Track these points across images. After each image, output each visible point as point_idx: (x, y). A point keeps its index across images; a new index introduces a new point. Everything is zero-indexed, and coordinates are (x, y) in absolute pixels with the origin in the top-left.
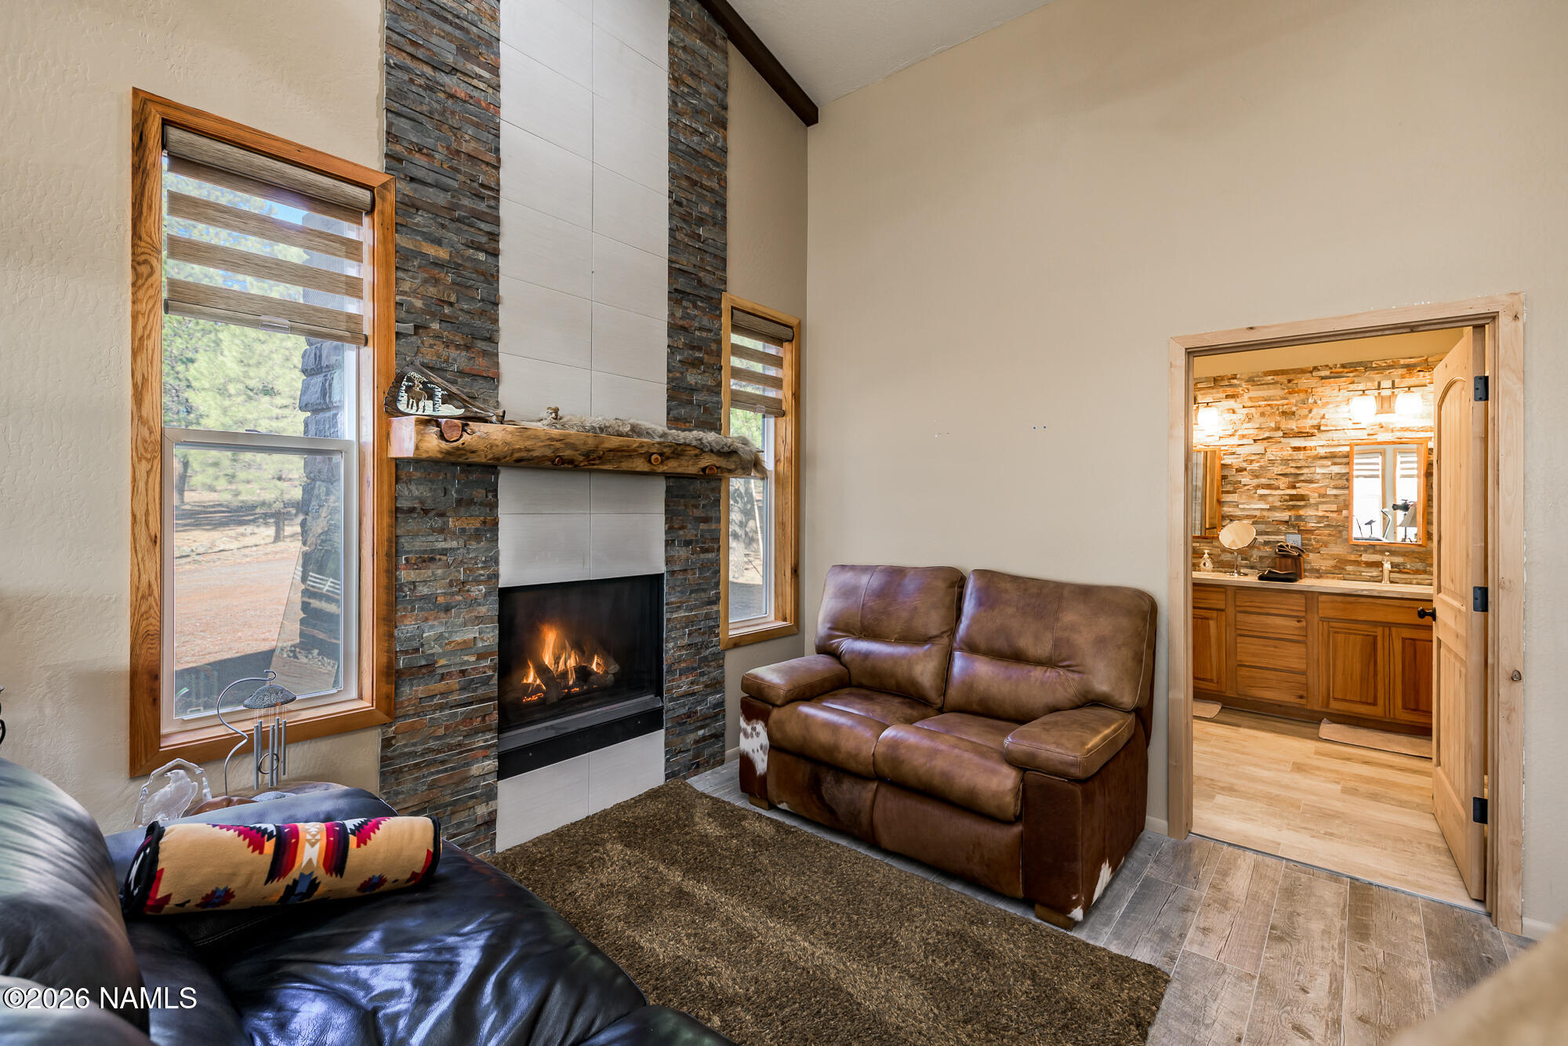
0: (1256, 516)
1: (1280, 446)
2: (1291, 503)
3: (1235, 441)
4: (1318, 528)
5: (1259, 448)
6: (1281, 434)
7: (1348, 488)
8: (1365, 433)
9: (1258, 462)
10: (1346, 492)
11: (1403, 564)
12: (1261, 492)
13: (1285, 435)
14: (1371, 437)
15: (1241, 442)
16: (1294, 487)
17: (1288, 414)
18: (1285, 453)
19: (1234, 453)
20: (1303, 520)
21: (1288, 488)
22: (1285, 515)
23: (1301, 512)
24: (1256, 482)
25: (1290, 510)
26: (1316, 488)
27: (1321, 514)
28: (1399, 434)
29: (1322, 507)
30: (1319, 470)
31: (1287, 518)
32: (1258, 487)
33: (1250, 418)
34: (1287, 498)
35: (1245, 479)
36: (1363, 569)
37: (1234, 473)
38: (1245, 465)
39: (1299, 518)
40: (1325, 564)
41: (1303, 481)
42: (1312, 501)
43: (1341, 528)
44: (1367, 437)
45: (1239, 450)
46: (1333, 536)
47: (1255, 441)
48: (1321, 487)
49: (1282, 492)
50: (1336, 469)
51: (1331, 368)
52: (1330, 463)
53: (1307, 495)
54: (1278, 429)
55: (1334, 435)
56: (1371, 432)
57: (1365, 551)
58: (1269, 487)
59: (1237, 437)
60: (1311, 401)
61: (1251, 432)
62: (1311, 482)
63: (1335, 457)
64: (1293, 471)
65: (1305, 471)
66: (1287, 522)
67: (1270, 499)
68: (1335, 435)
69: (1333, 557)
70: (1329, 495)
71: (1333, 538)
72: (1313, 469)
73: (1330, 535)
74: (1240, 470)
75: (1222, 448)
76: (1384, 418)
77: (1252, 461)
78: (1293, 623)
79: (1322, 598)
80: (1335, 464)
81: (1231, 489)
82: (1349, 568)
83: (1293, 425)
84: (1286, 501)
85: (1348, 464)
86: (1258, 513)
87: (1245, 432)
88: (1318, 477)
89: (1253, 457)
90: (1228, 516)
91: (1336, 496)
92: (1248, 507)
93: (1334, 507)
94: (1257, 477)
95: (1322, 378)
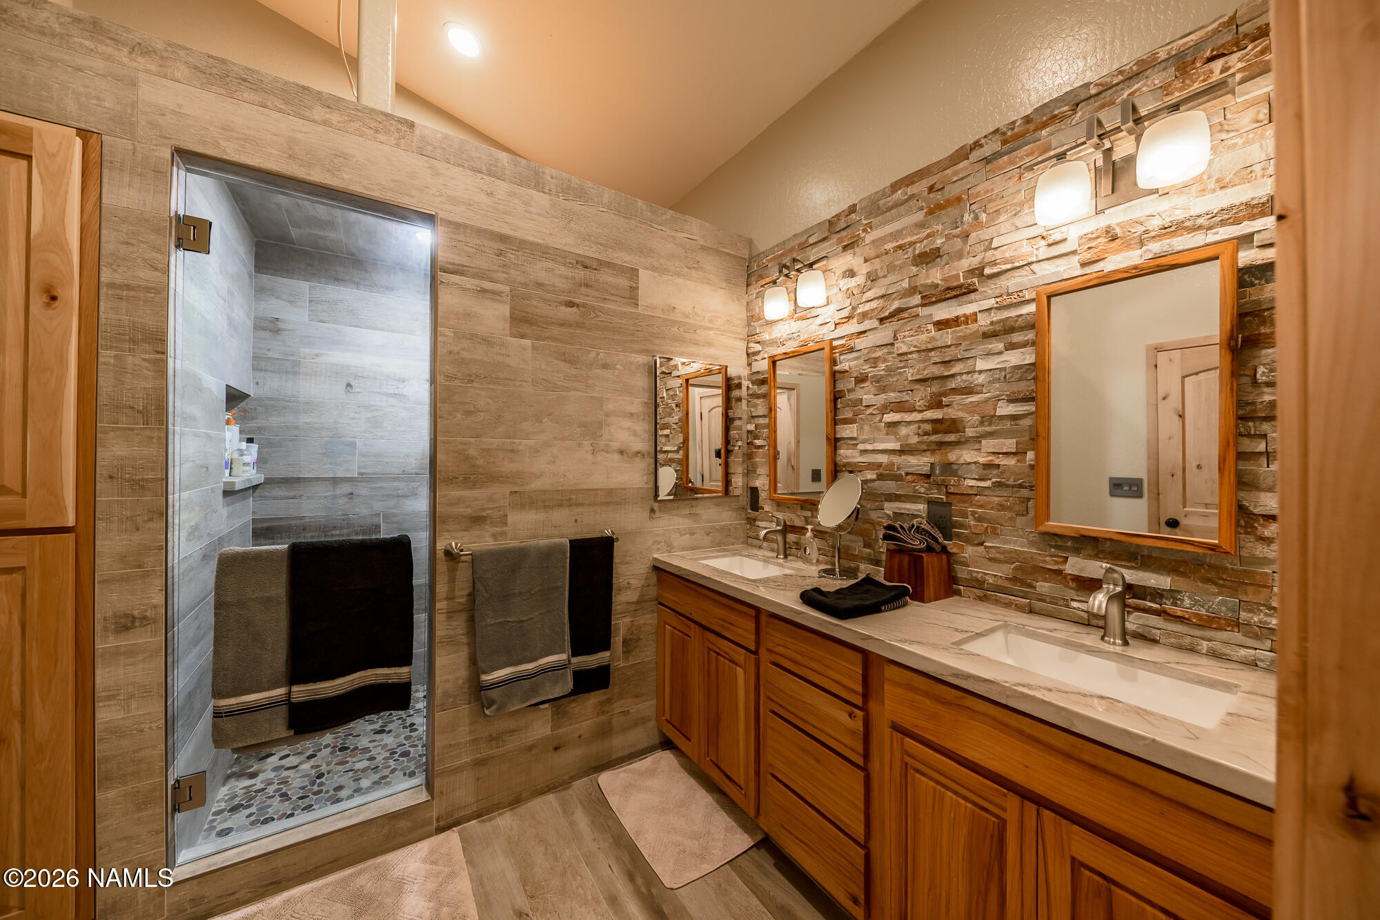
0: (880, 465)
1: (915, 323)
2: (934, 438)
3: (853, 327)
4: (981, 491)
5: (884, 335)
6: (917, 299)
7: (1032, 399)
8: (1075, 260)
9: (885, 361)
10: (1031, 407)
11: (1173, 594)
12: (890, 417)
13: (927, 301)
14: (1088, 270)
15: (861, 328)
16: (939, 405)
17: (929, 257)
18: (924, 337)
19: (852, 350)
20: (954, 473)
21: (930, 407)
22: (920, 463)
23: (952, 456)
24: (882, 398)
25: (933, 452)
26: (978, 403)
27: (982, 460)
28: (1155, 247)
29: (989, 444)
30: (981, 365)
31: (926, 470)
32: (885, 409)
33: (872, 278)
34: (928, 427)
35: (867, 395)
36: (1073, 594)
37: (852, 385)
38: (867, 368)
39: (948, 468)
40: (994, 573)
41: (955, 391)
42: (970, 432)
43: (1025, 493)
44: (1079, 272)
45: (860, 343)
46: (1010, 509)
47: (882, 320)
48: (986, 401)
49: (917, 416)
50: (1015, 358)
51: (1004, 134)
52: (1001, 346)
53: (961, 420)
54: (912, 291)
55: (1013, 281)
56: (1087, 256)
57: (1077, 551)
58: (900, 407)
59: (855, 320)
60: (968, 218)
61: (874, 304)
62: (969, 390)
63: (1012, 330)
64: (937, 371)
65: (957, 368)
66: (928, 476)
67: (903, 431)
68: (1011, 283)
69: (1010, 557)
70: (1002, 418)
71: (1008, 514)
72: (970, 362)
73: (1002, 507)
74: (861, 380)
75: (835, 343)
76: (1116, 217)
77: (875, 362)
78: (840, 714)
79: (890, 671)
80: (1011, 346)
81: (850, 415)
82: (1043, 587)
83: (935, 276)
84: (926, 434)
85: (1033, 344)
86: (883, 459)
87: (867, 307)
88: (981, 379)
89: (879, 353)
90: (845, 465)
91: (1014, 418)
92: (869, 447)
93: (1010, 444)
94: (883, 390)
95: (987, 160)
